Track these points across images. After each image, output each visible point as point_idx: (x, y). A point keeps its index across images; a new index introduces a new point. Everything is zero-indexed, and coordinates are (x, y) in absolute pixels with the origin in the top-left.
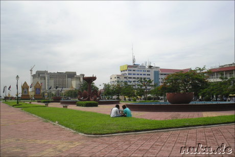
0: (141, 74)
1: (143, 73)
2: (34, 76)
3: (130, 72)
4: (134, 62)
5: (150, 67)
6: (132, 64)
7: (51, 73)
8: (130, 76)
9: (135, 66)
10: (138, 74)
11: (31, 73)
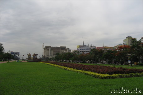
0: (86, 50)
1: (87, 49)
2: (44, 48)
3: (81, 49)
4: (83, 44)
5: (91, 46)
6: (82, 45)
7: (53, 47)
8: (81, 50)
9: (84, 46)
10: (85, 50)
11: (43, 47)
